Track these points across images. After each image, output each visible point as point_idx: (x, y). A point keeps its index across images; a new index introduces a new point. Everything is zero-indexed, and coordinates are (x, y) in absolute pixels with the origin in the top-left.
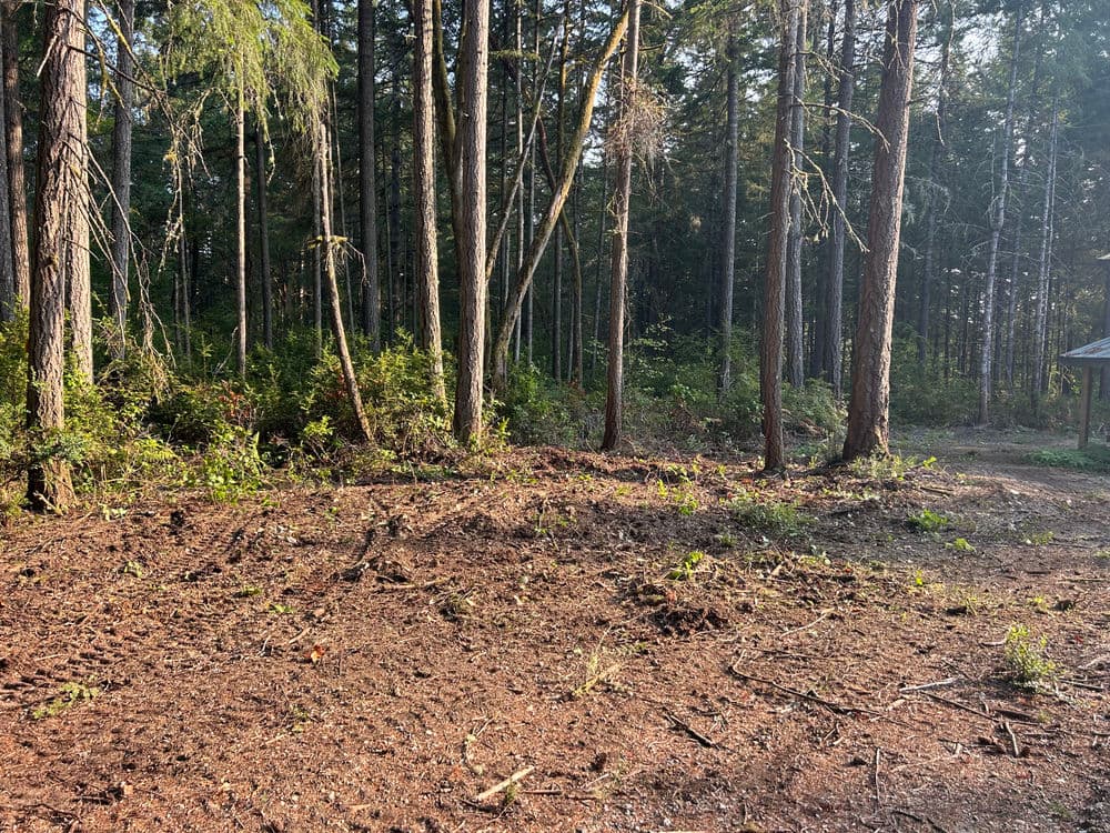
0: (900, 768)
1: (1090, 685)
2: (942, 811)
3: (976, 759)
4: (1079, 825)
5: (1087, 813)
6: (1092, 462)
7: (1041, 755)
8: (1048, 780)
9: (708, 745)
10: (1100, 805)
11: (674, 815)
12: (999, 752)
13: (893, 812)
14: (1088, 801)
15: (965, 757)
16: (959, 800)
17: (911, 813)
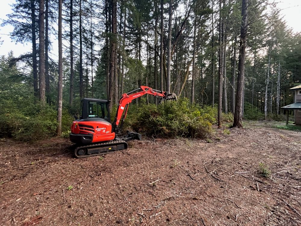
0: (231, 190)
1: (280, 177)
2: (238, 201)
3: (248, 190)
4: (271, 211)
5: (274, 208)
6: (289, 128)
7: (264, 192)
8: (265, 198)
9: (193, 179)
10: (277, 207)
11: (183, 193)
12: (254, 190)
13: (227, 200)
14: (275, 205)
15: (246, 189)
16: (243, 199)
17: (231, 200)
